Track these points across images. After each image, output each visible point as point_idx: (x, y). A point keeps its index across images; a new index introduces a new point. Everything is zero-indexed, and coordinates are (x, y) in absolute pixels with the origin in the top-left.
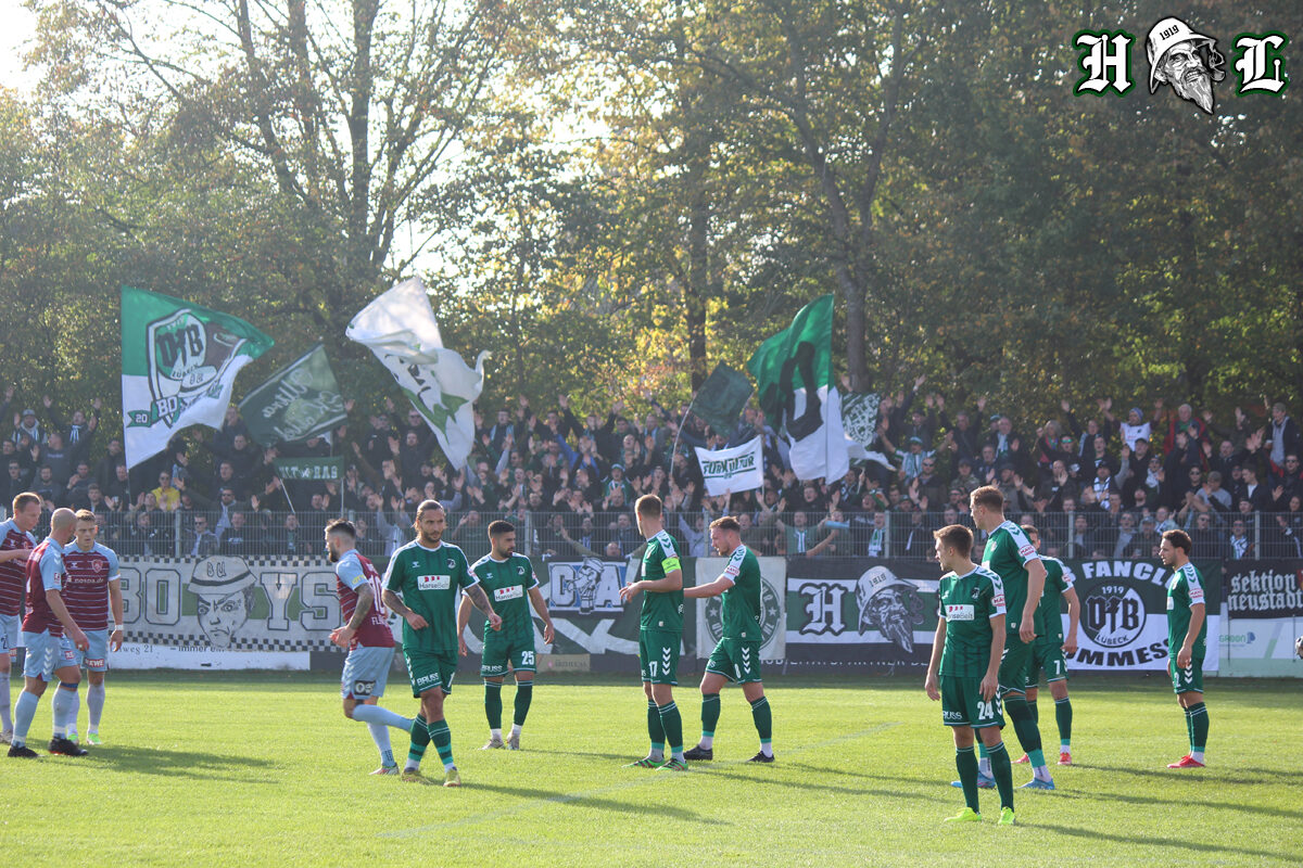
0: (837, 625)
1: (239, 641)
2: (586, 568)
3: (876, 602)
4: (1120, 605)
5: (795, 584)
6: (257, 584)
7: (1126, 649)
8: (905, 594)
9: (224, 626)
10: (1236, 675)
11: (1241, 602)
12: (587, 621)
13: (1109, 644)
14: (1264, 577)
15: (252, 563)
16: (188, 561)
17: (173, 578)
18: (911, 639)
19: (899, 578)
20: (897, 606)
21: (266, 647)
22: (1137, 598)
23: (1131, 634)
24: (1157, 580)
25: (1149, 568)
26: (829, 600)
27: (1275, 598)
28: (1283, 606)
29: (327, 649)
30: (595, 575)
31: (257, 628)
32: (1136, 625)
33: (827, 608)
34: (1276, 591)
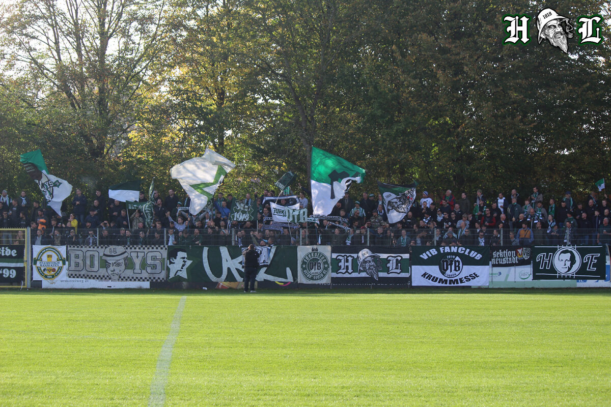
0: (350, 270)
1: (122, 278)
2: (256, 249)
3: (365, 262)
4: (453, 263)
5: (334, 256)
6: (129, 256)
7: (456, 278)
8: (375, 259)
9: (116, 272)
10: (494, 287)
11: (496, 261)
13: (449, 276)
14: (504, 252)
15: (127, 248)
16: (102, 248)
17: (96, 254)
18: (378, 275)
19: (373, 253)
20: (372, 263)
21: (133, 280)
22: (459, 260)
23: (457, 273)
24: (466, 253)
25: (464, 249)
26: (347, 261)
27: (508, 260)
28: (511, 262)
29: (157, 280)
30: (260, 252)
31: (129, 273)
32: (459, 270)
33: (346, 264)
34: (508, 257)
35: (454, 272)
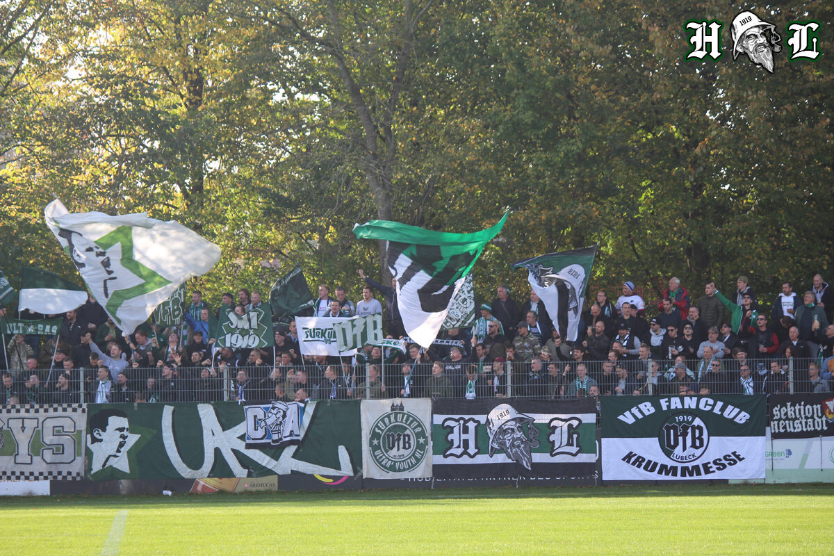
0: (472, 450)
2: (274, 408)
3: (502, 431)
4: (689, 430)
5: (439, 419)
6: (5, 428)
7: (695, 463)
8: (524, 424)
10: (778, 481)
11: (781, 426)
12: (275, 450)
13: (682, 460)
14: (797, 407)
15: (1, 411)
18: (530, 459)
19: (519, 413)
20: (518, 434)
21: (13, 477)
22: (702, 424)
23: (698, 452)
24: (717, 411)
25: (711, 401)
26: (466, 430)
27: (806, 423)
28: (812, 429)
29: (64, 478)
30: (282, 413)
31: (6, 463)
32: (702, 445)
33: (464, 437)
34: (807, 418)
35: (690, 451)
